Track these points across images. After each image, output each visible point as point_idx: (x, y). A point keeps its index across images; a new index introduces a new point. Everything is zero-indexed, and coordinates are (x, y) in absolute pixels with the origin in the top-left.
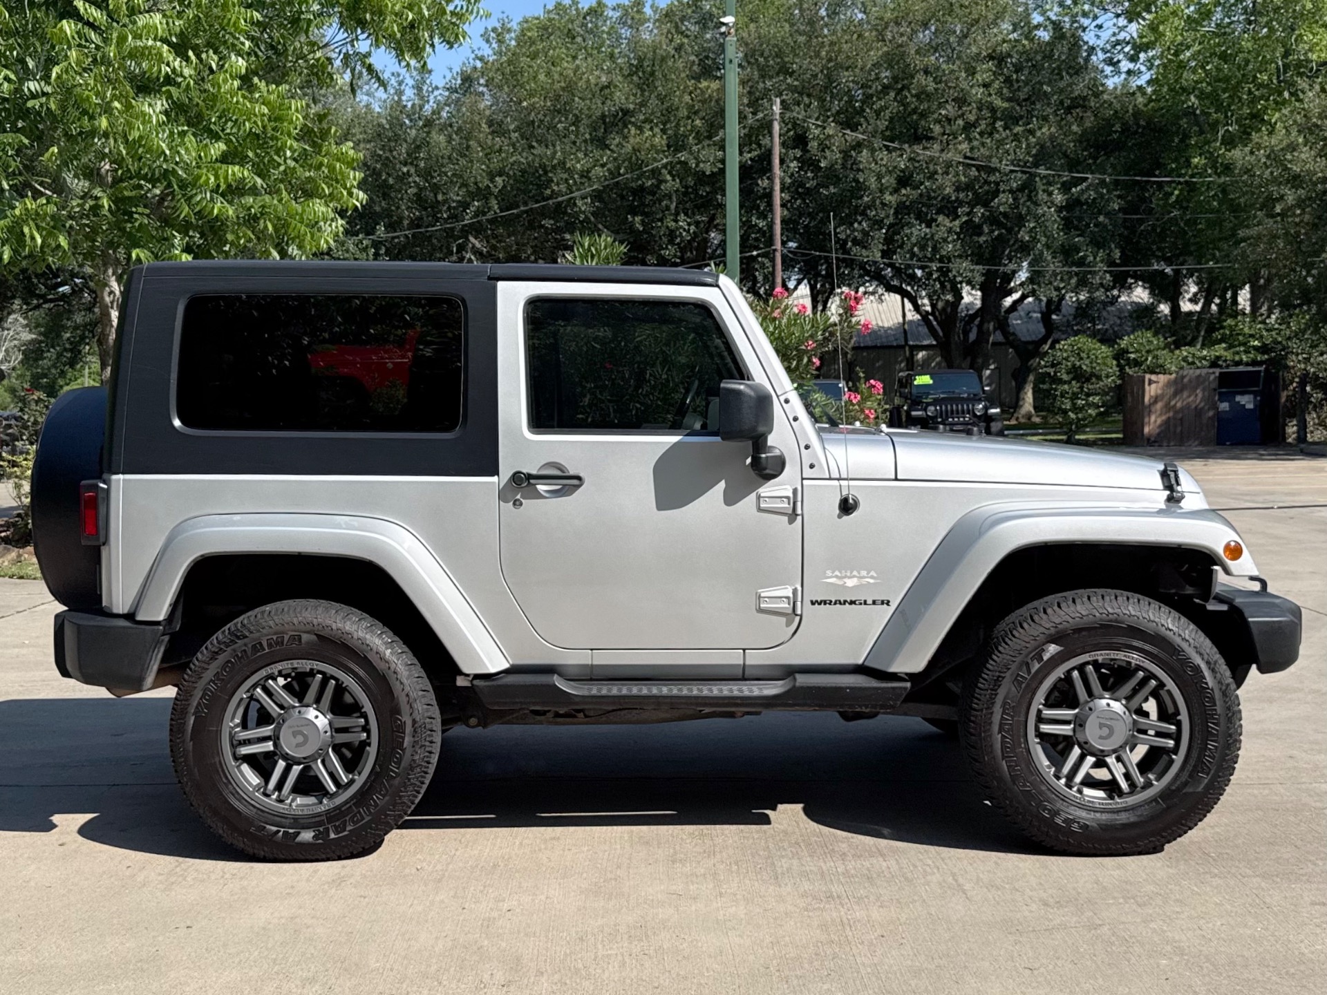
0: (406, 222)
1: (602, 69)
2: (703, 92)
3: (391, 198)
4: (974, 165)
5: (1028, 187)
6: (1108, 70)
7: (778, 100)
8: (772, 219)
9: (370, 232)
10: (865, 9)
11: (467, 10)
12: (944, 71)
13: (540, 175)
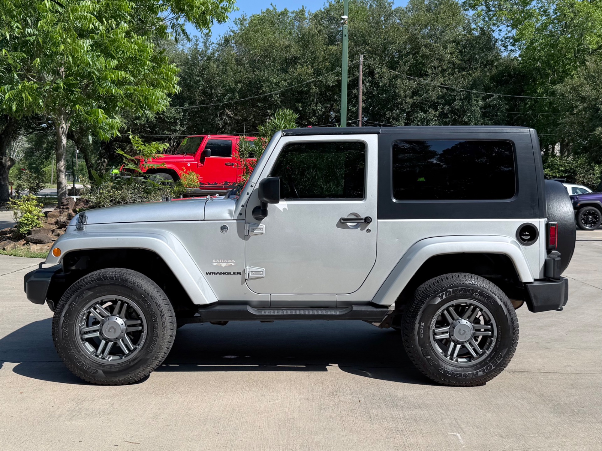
0: (198, 102)
1: (286, 39)
2: (330, 51)
3: (191, 91)
4: (445, 88)
6: (503, 49)
7: (362, 56)
8: (358, 107)
9: (181, 105)
10: (400, 18)
11: (229, 7)
12: (434, 46)
13: (258, 84)
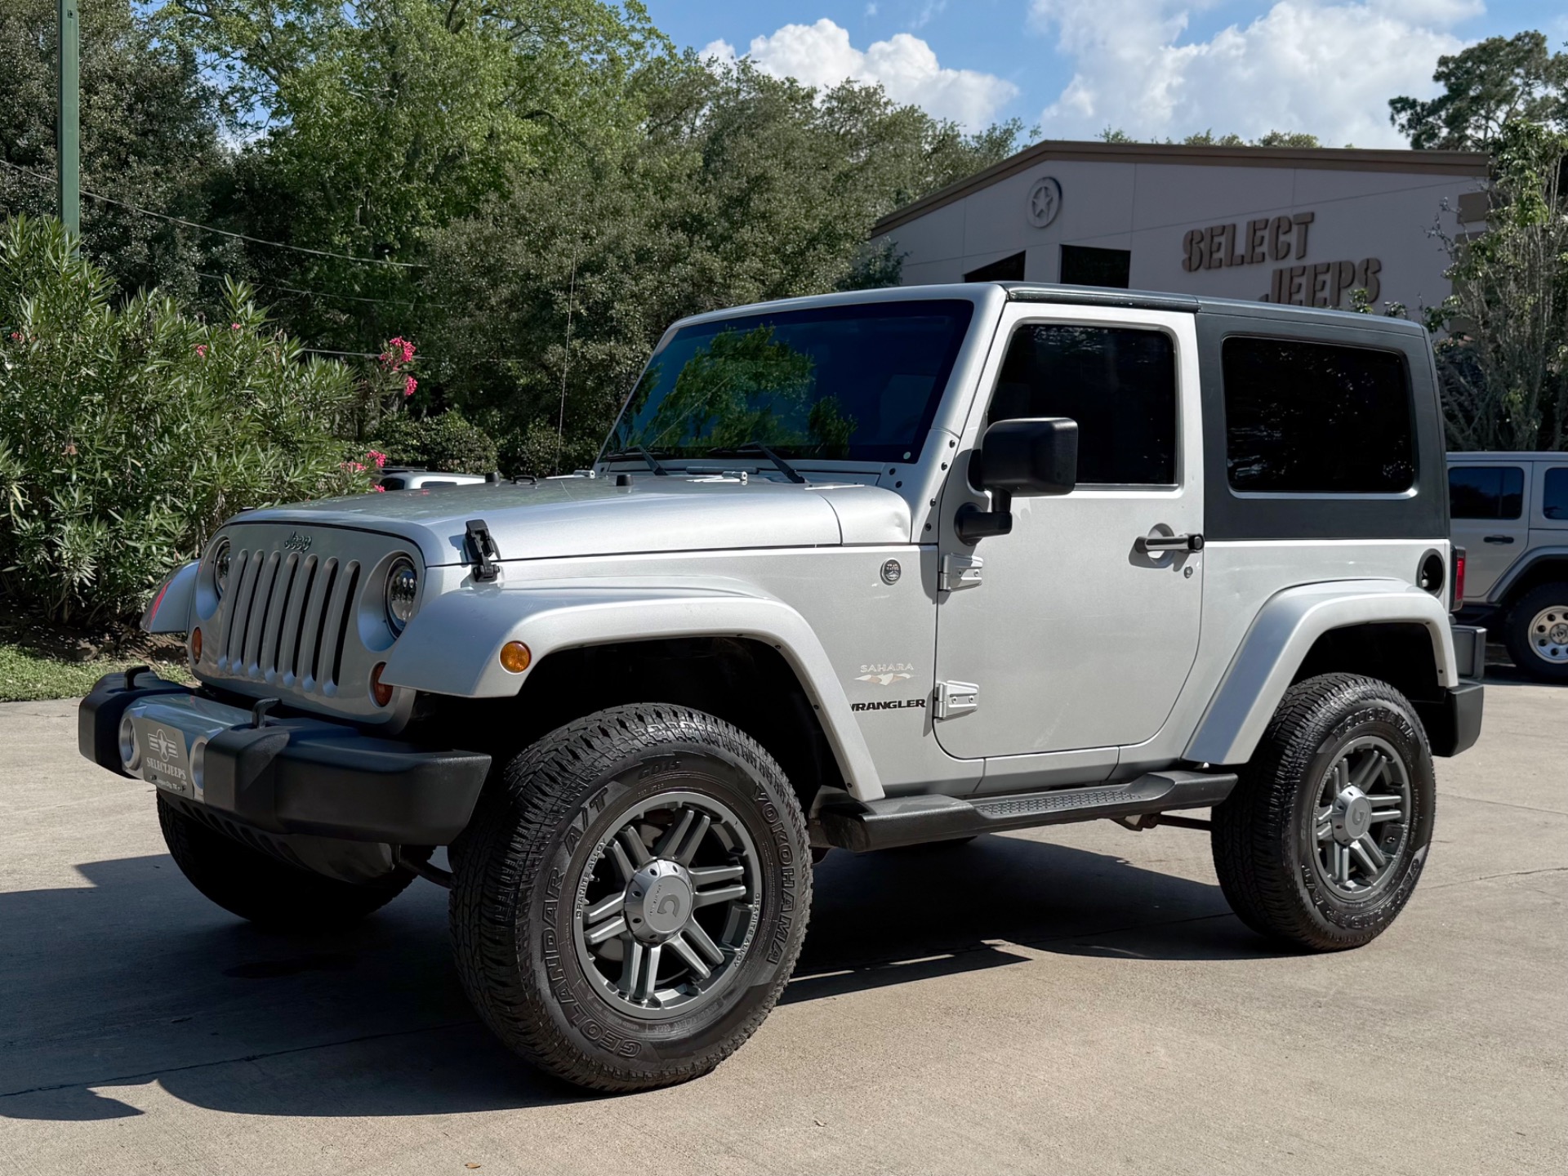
5: (162, 240)
